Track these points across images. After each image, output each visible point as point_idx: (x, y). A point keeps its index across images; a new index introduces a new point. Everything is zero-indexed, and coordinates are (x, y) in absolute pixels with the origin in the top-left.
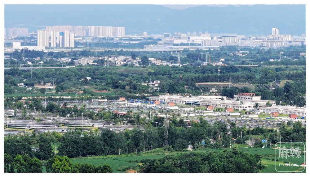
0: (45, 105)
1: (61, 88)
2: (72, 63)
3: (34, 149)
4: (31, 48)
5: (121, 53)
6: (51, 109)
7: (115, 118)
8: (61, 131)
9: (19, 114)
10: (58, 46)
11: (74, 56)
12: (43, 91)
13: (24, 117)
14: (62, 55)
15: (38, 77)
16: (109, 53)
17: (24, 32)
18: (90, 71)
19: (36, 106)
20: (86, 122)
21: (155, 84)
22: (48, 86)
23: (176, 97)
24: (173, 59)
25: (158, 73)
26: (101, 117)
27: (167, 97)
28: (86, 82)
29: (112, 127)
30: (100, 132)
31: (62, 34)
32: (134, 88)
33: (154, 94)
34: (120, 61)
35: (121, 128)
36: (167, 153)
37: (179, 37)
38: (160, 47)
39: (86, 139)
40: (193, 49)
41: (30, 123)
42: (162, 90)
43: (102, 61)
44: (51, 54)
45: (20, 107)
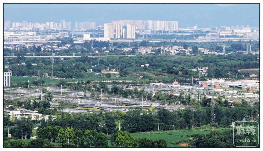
0: (110, 87)
1: (123, 74)
2: (133, 52)
3: (101, 125)
4: (98, 39)
5: (175, 44)
6: (115, 91)
7: (170, 99)
8: (124, 110)
9: (89, 95)
10: (121, 37)
11: (135, 46)
12: (109, 76)
13: (92, 98)
14: (125, 45)
15: (104, 64)
16: (165, 44)
17: (93, 25)
18: (148, 59)
19: (102, 88)
20: (145, 103)
21: (204, 70)
22: (113, 72)
23: (222, 81)
24: (219, 49)
25: (207, 61)
26: (158, 98)
27: (213, 81)
28: (145, 68)
29: (167, 107)
30: (156, 111)
31: (125, 27)
32: (186, 73)
33: (203, 78)
34: (174, 50)
35: (175, 108)
36: (213, 129)
37: (224, 30)
38: (208, 39)
39: (145, 117)
40: (236, 40)
41: (98, 103)
42: (210, 76)
43: (159, 51)
44: (115, 44)
45: (89, 89)
